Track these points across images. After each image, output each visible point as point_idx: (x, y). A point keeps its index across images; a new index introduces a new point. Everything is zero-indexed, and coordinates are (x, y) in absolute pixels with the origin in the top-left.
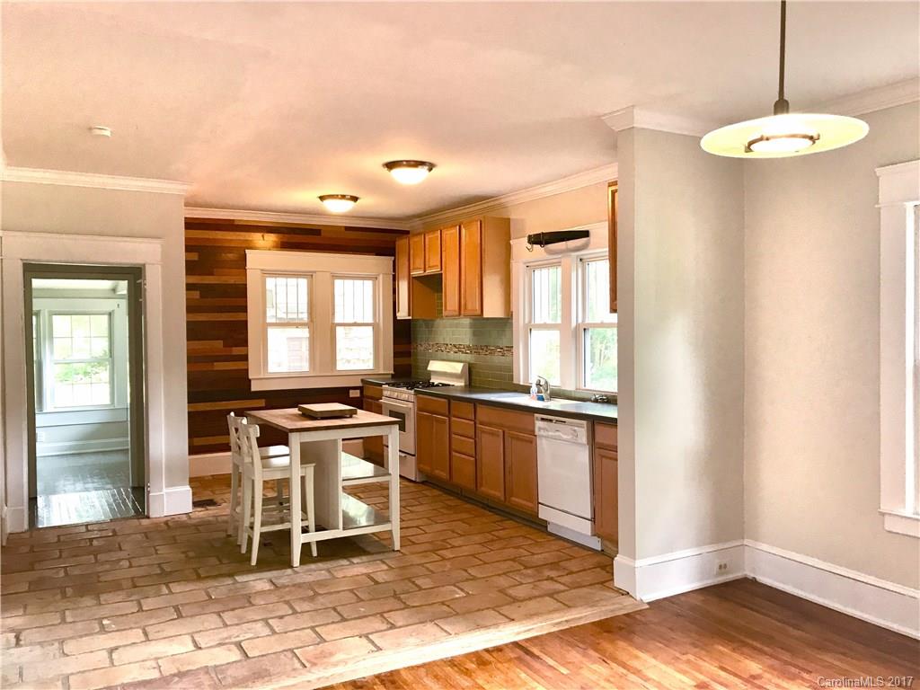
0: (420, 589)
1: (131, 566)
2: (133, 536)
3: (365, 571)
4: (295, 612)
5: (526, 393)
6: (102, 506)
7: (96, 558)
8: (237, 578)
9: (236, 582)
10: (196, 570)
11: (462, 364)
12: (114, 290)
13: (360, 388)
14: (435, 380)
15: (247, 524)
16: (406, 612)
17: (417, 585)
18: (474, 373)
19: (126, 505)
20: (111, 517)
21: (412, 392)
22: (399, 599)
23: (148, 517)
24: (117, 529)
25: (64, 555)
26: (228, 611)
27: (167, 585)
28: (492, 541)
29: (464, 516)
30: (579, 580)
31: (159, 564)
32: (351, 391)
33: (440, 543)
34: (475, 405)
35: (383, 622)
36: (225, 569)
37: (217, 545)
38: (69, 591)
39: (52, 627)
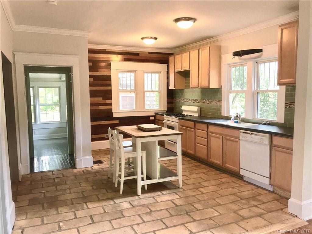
0: (198, 210)
1: (70, 193)
2: (71, 177)
3: (170, 199)
4: (144, 222)
5: (229, 120)
6: (58, 162)
7: (56, 188)
8: (115, 200)
9: (115, 203)
10: (97, 195)
11: (197, 107)
12: (60, 78)
13: (154, 116)
14: (185, 113)
15: (117, 175)
16: (195, 223)
17: (195, 207)
18: (202, 111)
19: (67, 162)
20: (62, 168)
21: (178, 118)
22: (189, 215)
23: (76, 169)
24: (64, 173)
25: (44, 186)
26: (114, 220)
27: (86, 203)
28: (220, 184)
29: (204, 171)
30: (269, 207)
31: (82, 192)
32: (151, 117)
33: (198, 184)
34: (208, 125)
35: (186, 230)
36: (110, 195)
37: (105, 182)
38: (45, 205)
39: (38, 227)
